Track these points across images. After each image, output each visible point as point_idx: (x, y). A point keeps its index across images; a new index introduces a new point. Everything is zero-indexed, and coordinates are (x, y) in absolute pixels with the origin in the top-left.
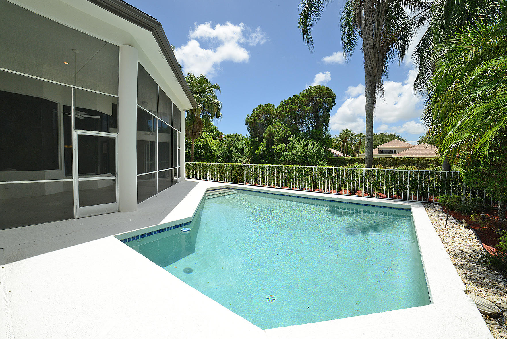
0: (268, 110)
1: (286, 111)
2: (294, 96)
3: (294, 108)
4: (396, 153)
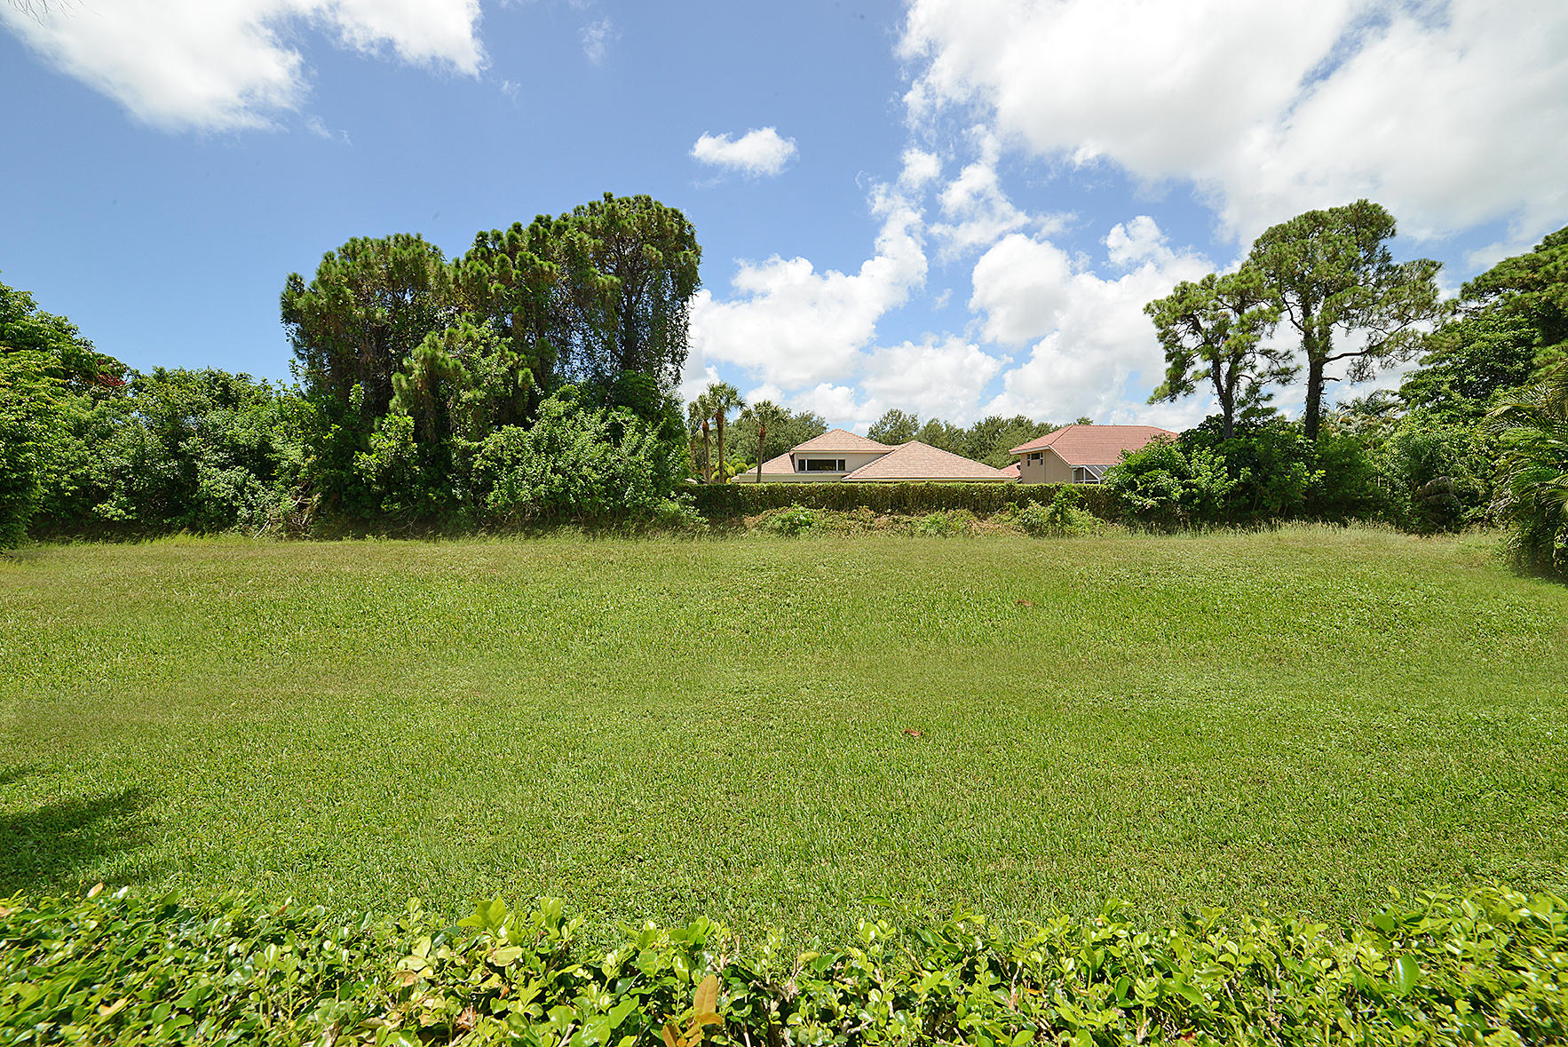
0: (414, 261)
1: (504, 278)
2: (539, 220)
3: (547, 269)
4: (844, 469)
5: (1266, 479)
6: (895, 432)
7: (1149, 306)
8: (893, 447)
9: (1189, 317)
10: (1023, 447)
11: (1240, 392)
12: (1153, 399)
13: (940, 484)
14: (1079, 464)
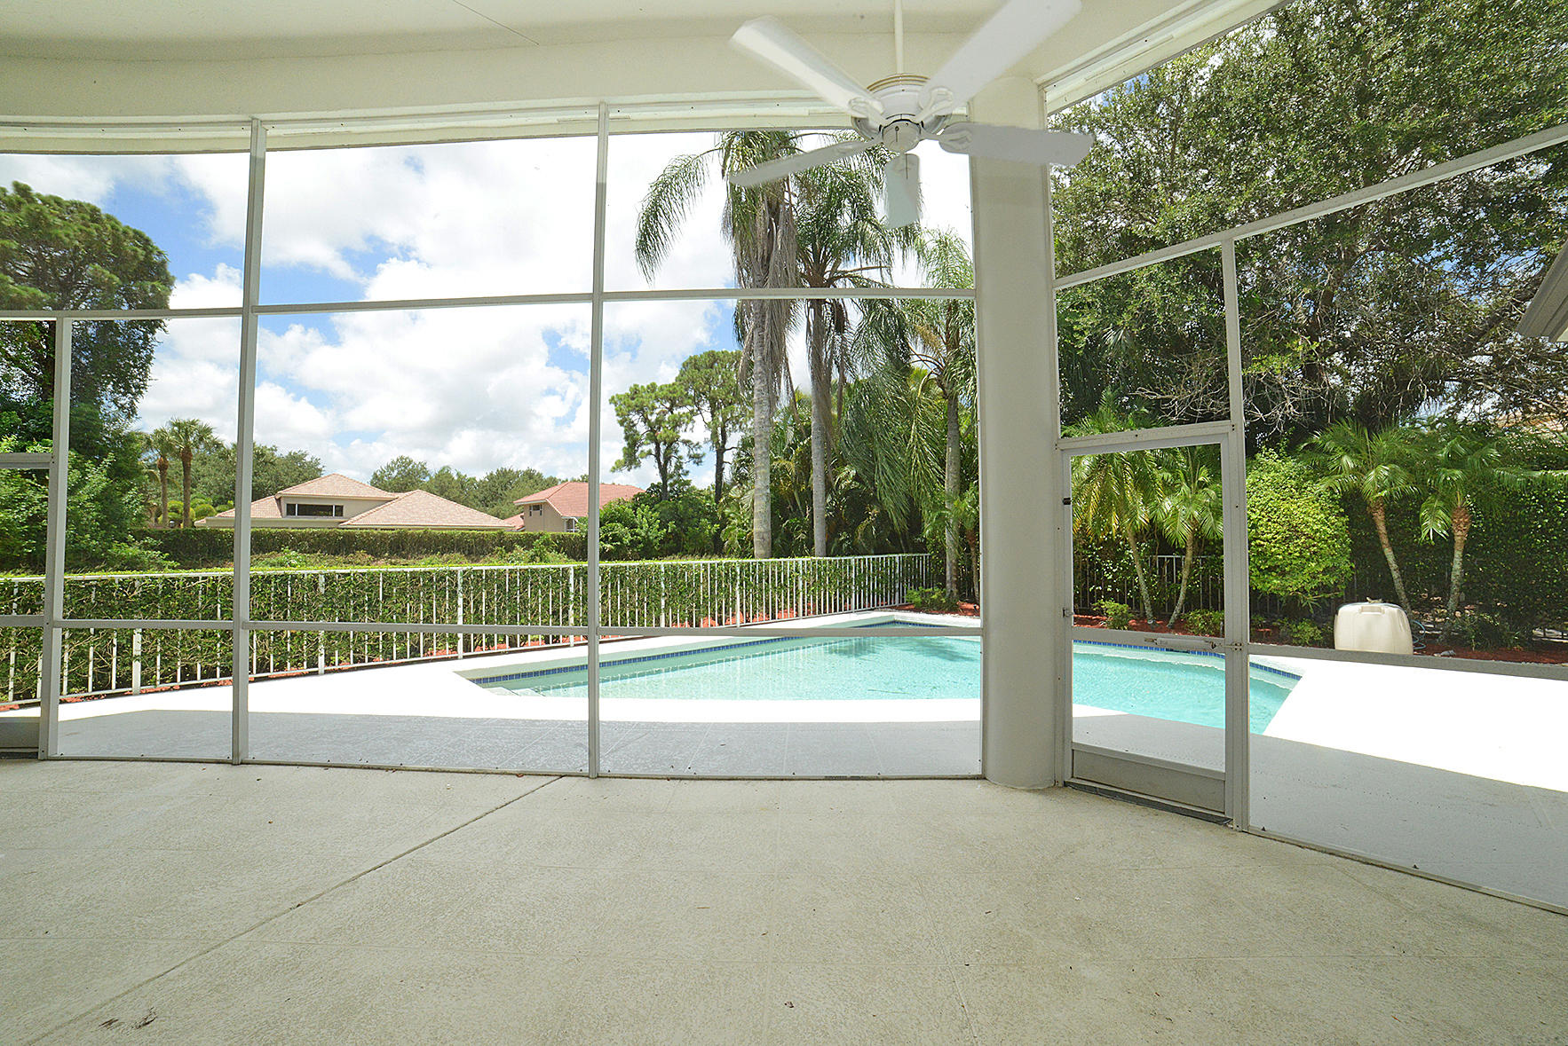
4: (342, 515)
5: (685, 531)
6: (403, 479)
7: (613, 398)
8: (397, 495)
9: (640, 410)
10: (522, 500)
11: (671, 469)
12: (614, 468)
13: (437, 532)
14: (569, 516)
